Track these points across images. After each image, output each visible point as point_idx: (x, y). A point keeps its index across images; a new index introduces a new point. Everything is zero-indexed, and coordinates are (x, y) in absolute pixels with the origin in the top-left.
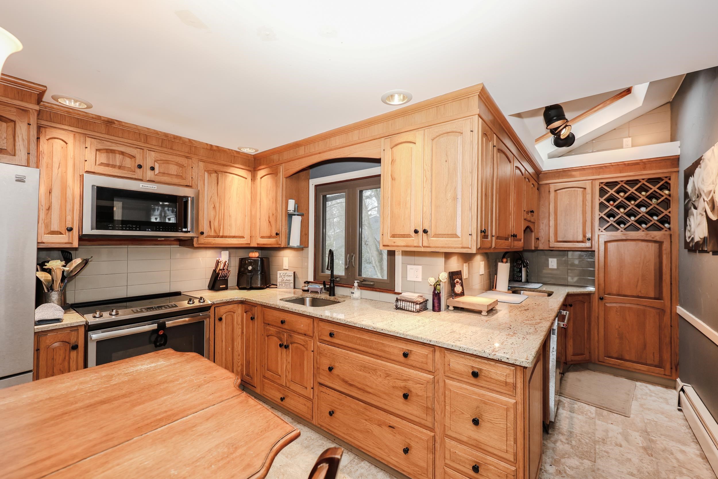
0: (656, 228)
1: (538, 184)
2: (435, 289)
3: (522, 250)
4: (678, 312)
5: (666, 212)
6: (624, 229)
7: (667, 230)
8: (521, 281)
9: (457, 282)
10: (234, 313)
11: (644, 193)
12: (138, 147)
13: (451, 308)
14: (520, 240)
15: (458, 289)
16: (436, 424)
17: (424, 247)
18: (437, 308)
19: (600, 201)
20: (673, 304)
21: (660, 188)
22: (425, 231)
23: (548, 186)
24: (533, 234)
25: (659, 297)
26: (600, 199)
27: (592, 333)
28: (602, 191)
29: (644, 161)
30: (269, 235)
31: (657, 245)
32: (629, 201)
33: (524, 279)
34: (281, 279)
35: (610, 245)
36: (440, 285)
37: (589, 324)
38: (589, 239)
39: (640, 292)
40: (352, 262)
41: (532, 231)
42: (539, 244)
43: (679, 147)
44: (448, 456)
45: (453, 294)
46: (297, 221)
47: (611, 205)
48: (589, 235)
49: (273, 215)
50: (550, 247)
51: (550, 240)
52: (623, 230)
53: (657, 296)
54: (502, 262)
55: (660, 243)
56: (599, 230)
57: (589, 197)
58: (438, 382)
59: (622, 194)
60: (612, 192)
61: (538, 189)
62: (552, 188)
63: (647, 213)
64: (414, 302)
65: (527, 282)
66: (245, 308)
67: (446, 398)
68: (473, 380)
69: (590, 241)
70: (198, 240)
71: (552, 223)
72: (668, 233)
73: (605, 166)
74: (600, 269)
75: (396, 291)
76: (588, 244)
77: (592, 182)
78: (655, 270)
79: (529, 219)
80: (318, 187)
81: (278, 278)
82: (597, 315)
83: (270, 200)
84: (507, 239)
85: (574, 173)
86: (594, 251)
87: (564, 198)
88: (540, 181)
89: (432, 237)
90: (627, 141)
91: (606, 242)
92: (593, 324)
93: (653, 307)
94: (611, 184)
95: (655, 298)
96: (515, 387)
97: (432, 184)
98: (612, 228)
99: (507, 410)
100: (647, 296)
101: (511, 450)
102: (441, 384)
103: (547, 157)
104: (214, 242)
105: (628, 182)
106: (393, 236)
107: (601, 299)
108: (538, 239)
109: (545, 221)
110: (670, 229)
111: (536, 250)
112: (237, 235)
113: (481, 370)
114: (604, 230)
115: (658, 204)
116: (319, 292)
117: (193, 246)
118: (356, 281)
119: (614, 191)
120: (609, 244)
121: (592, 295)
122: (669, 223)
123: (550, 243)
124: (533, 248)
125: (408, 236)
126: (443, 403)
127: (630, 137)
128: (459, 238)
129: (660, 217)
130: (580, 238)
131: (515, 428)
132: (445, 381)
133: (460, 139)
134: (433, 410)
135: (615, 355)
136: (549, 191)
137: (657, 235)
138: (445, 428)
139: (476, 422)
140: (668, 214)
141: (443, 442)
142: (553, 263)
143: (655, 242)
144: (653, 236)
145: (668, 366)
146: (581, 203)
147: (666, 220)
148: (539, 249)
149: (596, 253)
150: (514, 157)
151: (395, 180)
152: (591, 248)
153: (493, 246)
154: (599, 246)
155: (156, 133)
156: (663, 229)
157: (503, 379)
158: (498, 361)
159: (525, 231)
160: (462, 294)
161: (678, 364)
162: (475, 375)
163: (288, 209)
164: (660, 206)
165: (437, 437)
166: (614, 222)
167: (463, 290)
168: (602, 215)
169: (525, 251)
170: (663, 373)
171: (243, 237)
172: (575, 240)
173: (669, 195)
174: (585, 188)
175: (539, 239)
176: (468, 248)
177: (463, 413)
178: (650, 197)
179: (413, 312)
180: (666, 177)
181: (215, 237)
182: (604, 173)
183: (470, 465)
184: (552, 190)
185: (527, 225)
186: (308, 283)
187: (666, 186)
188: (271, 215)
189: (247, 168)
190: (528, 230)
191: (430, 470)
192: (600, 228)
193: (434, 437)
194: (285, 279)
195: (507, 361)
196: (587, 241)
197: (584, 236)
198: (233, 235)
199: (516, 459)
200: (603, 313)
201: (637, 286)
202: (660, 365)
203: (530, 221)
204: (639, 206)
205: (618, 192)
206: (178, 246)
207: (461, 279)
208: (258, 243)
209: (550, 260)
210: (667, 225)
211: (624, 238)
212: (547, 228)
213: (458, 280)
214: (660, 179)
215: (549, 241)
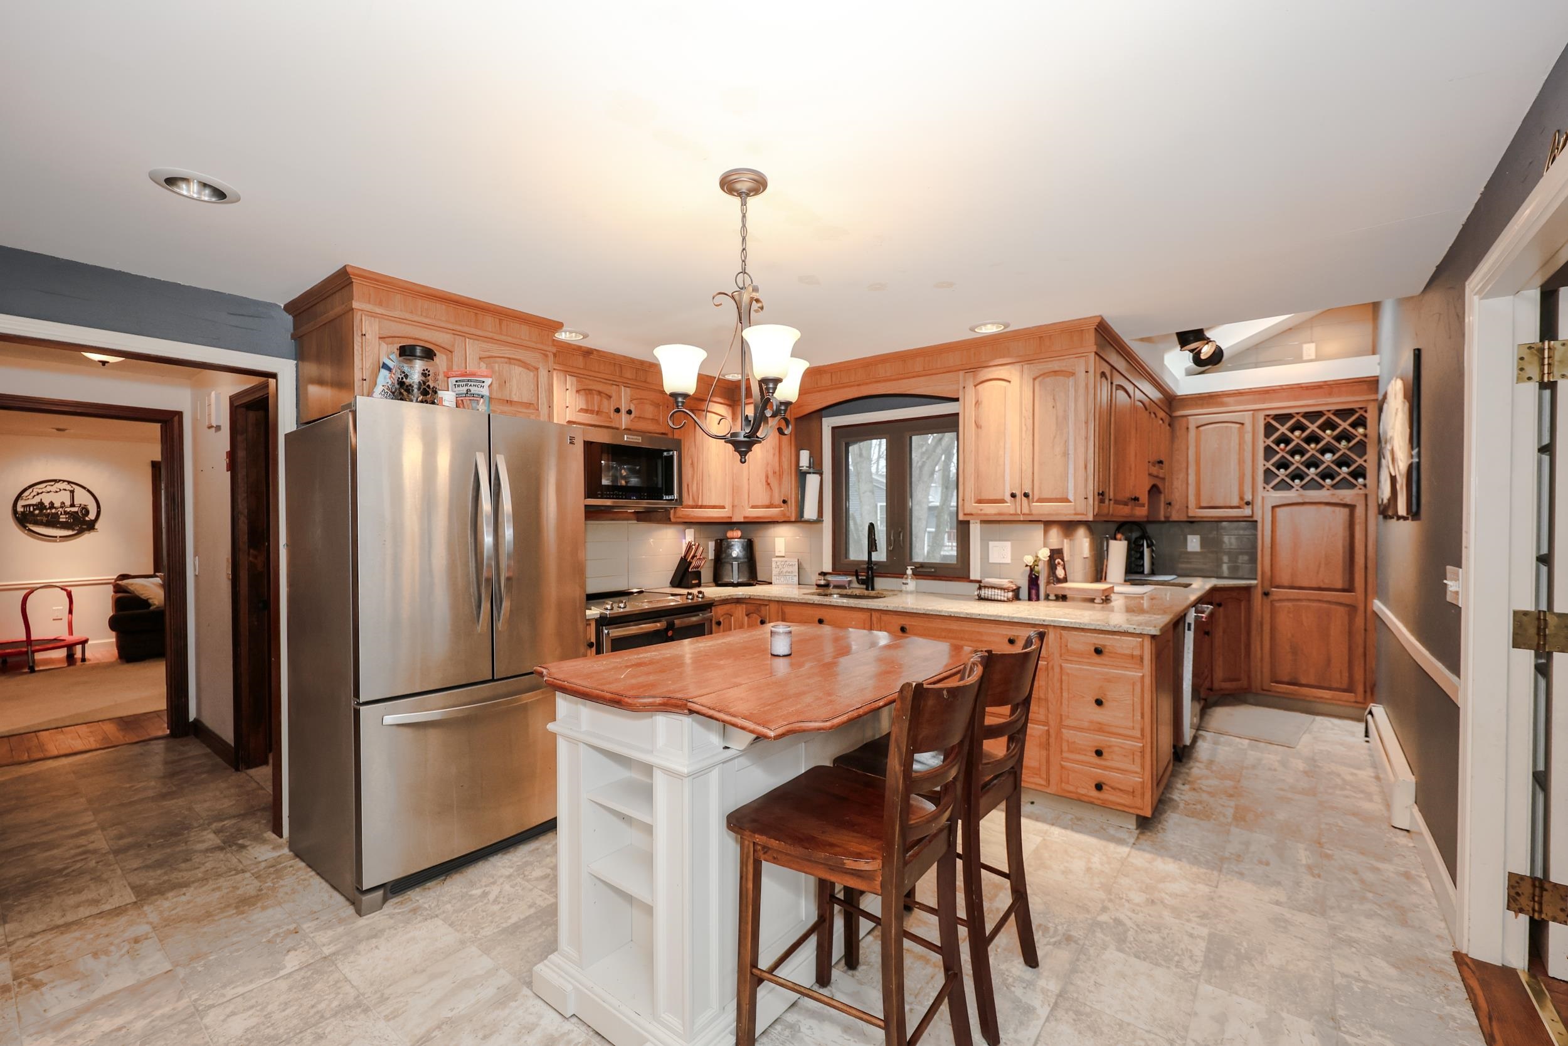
0: (1345, 484)
1: (1170, 416)
2: (1032, 570)
3: (1145, 520)
4: (1375, 609)
5: (1360, 461)
6: (1301, 487)
7: (1363, 488)
8: (1142, 572)
9: (1059, 563)
10: (731, 616)
11: (1328, 432)
12: (614, 383)
13: (1052, 597)
14: (1143, 505)
15: (1060, 573)
16: (1050, 716)
17: (1024, 514)
18: (1034, 596)
19: (1266, 444)
20: (1369, 597)
21: (1354, 425)
22: (1026, 495)
23: (1185, 419)
24: (1162, 496)
25: (1350, 588)
26: (1266, 440)
27: (1253, 647)
28: (1269, 429)
29: (1329, 383)
30: (767, 502)
31: (1346, 511)
32: (1308, 444)
33: (1147, 569)
34: (778, 570)
35: (1281, 513)
36: (1037, 566)
37: (1249, 633)
38: (1248, 503)
39: (1323, 581)
40: (899, 541)
41: (1160, 492)
42: (1171, 513)
43: (1379, 364)
44: (1065, 747)
45: (1053, 578)
46: (812, 481)
47: (1281, 449)
48: (1248, 497)
49: (774, 473)
50: (1188, 517)
51: (1190, 507)
52: (1300, 489)
53: (1346, 587)
54: (1115, 539)
55: (1352, 508)
56: (1264, 488)
57: (1248, 437)
58: (1053, 668)
59: (1297, 433)
60: (1283, 429)
61: (1169, 425)
62: (1193, 422)
63: (1333, 462)
64: (1004, 589)
65: (1153, 573)
66: (746, 608)
67: (1063, 684)
68: (1097, 659)
69: (1250, 506)
70: (675, 513)
71: (1192, 478)
72: (1361, 492)
73: (1274, 390)
74: (1265, 550)
75: (972, 577)
76: (1247, 511)
77: (1253, 414)
78: (1344, 547)
79: (1155, 473)
80: (836, 430)
81: (774, 569)
82: (1260, 619)
83: (767, 451)
84: (1126, 504)
85: (1226, 400)
86: (1256, 521)
87: (1210, 439)
88: (1174, 411)
89: (1035, 500)
90: (1309, 350)
91: (1273, 508)
92: (1254, 633)
93: (1340, 604)
94: (1282, 418)
95: (1344, 590)
96: (1142, 658)
97: (1033, 435)
98: (1283, 486)
99: (1134, 684)
100: (1332, 587)
101: (1138, 726)
102: (1057, 669)
103: (1183, 373)
104: (692, 514)
105: (1306, 415)
106: (980, 501)
107: (1266, 594)
108: (1170, 504)
109: (1182, 476)
110: (1365, 486)
111: (1167, 521)
112: (717, 504)
113: (1104, 646)
114: (1272, 488)
115: (1350, 449)
116: (847, 585)
117: (670, 521)
118: (909, 568)
119: (1287, 429)
120: (1278, 510)
121: (1252, 590)
122: (1365, 478)
123: (1189, 511)
124: (1163, 519)
125: (1003, 501)
126: (1059, 691)
127: (1313, 342)
128: (1070, 502)
129: (1352, 468)
130: (1235, 501)
131: (1142, 703)
132: (1061, 666)
133: (1071, 381)
134: (1047, 700)
135: (1286, 679)
136: (1188, 428)
137: (1347, 495)
138: (1061, 718)
139: (1099, 703)
140: (1364, 464)
141: (1059, 733)
142: (1194, 543)
143: (1345, 505)
144: (1341, 497)
145: (1360, 689)
146: (1237, 447)
147: (1359, 473)
148: (1171, 520)
149: (1259, 525)
150: (1136, 389)
151: (981, 428)
152: (1252, 517)
153: (1111, 512)
154: (1263, 515)
155: (632, 361)
156: (1356, 486)
157: (1128, 652)
158: (1125, 632)
159: (1149, 492)
160: (1065, 580)
161: (1374, 685)
162: (1098, 651)
163: (801, 465)
164: (1352, 452)
165: (1051, 731)
166: (1286, 476)
167: (1066, 575)
168: (1269, 465)
169: (1149, 522)
170: (1353, 700)
171: (723, 507)
172: (1228, 505)
173: (1365, 436)
174: (1243, 424)
175: (1172, 503)
176: (1083, 514)
177: (1083, 697)
178: (1338, 439)
179: (1004, 601)
180: (1361, 408)
181: (692, 507)
182: (1271, 400)
183: (1092, 751)
184: (1192, 427)
185: (1152, 483)
186: (823, 574)
187: (1361, 422)
188: (770, 474)
189: (727, 402)
190: (1154, 490)
191: (1044, 768)
192: (1266, 486)
193: (1048, 731)
194: (785, 570)
195: (1133, 631)
196: (1246, 506)
197: (1242, 499)
198: (713, 503)
199: (1143, 735)
200: (1269, 615)
201: (1318, 573)
202: (1350, 689)
203: (1157, 477)
204: (1323, 452)
205: (1292, 430)
206: (636, 522)
207: (1063, 560)
208: (747, 515)
209: (1189, 537)
210: (1361, 480)
211: (1300, 500)
212: (1184, 486)
213: (1060, 560)
214: (1351, 411)
215: (1187, 507)
